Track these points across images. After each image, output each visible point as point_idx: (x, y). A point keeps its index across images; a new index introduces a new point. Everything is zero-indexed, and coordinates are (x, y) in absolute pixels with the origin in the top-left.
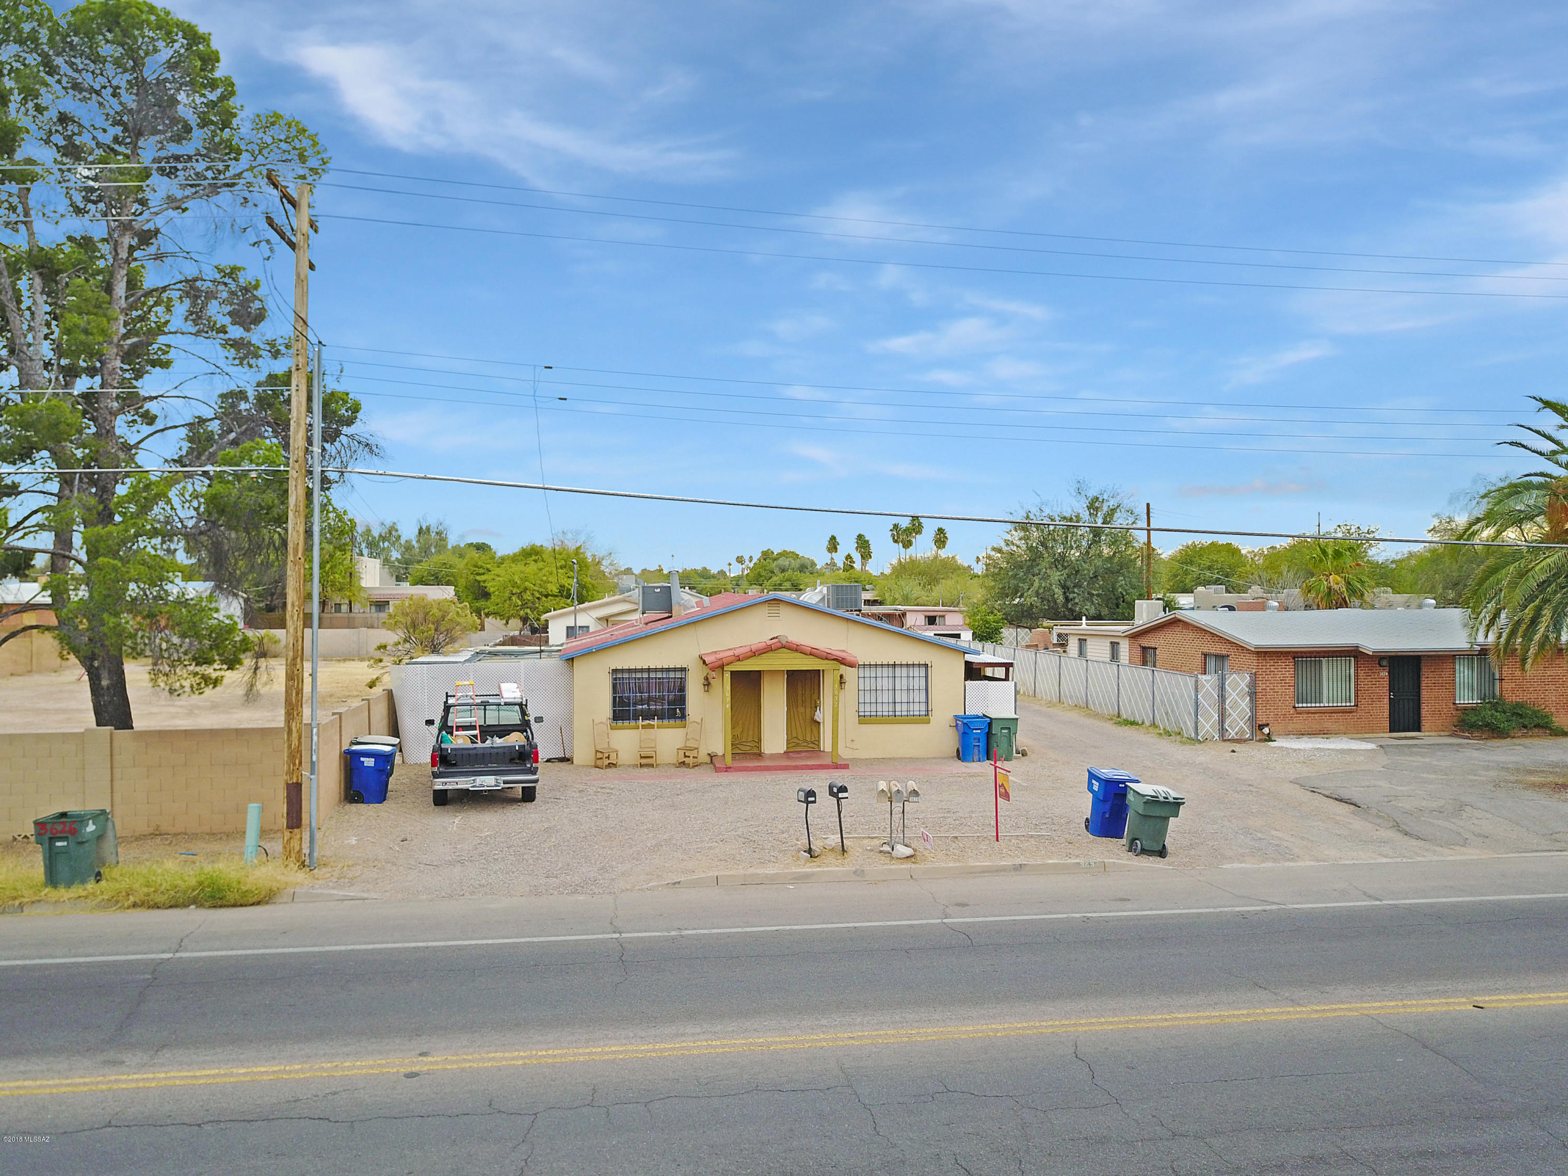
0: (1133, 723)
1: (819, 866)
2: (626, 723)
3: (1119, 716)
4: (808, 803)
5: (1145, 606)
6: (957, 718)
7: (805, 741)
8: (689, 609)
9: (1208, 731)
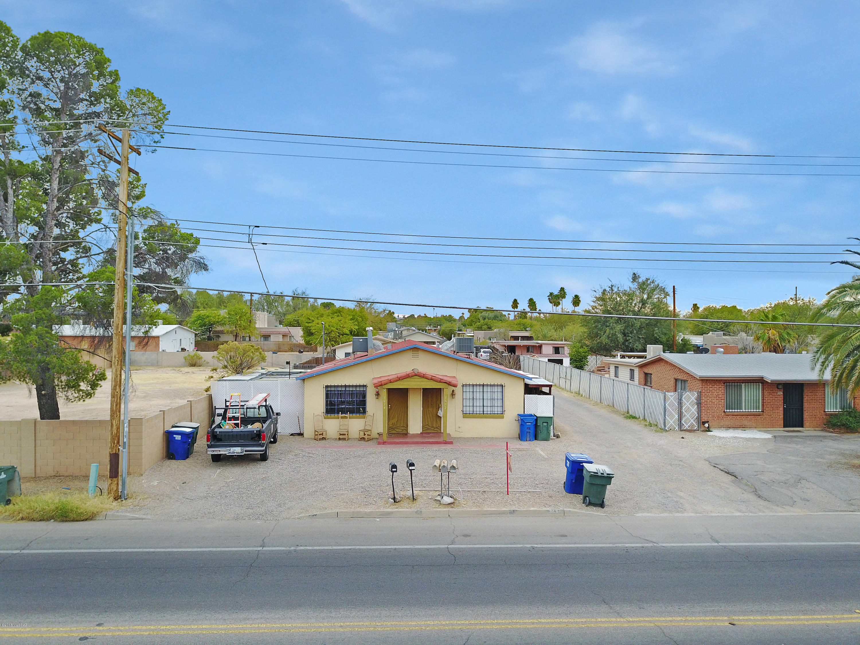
0: (634, 418)
1: (397, 508)
2: (333, 415)
3: (628, 413)
4: (393, 472)
5: (652, 348)
6: (519, 415)
7: (433, 427)
8: (378, 350)
9: (671, 425)
